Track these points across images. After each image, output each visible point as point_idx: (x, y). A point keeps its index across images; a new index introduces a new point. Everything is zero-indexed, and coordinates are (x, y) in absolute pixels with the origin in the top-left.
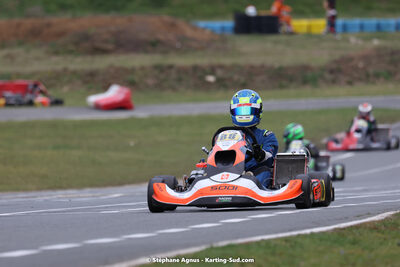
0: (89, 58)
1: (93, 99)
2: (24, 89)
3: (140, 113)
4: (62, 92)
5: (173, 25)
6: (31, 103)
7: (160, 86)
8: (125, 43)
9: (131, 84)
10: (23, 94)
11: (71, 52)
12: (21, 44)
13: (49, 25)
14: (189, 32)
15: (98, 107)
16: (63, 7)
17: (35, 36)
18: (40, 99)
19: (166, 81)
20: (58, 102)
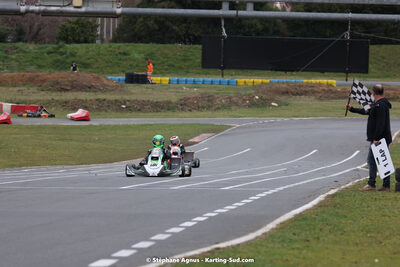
0: (59, 93)
1: (70, 115)
2: (35, 108)
3: (94, 122)
4: (52, 110)
5: (98, 78)
6: (39, 116)
7: (99, 109)
8: (75, 87)
9: (85, 108)
10: (36, 111)
11: (49, 90)
12: (24, 85)
13: (38, 76)
14: (106, 82)
15: (72, 119)
16: (40, 67)
17: (31, 81)
18: (44, 114)
19: (102, 107)
20: (52, 116)
